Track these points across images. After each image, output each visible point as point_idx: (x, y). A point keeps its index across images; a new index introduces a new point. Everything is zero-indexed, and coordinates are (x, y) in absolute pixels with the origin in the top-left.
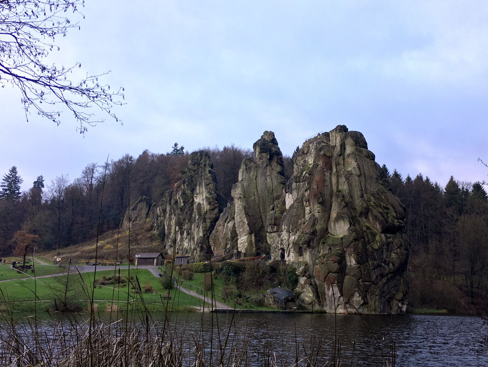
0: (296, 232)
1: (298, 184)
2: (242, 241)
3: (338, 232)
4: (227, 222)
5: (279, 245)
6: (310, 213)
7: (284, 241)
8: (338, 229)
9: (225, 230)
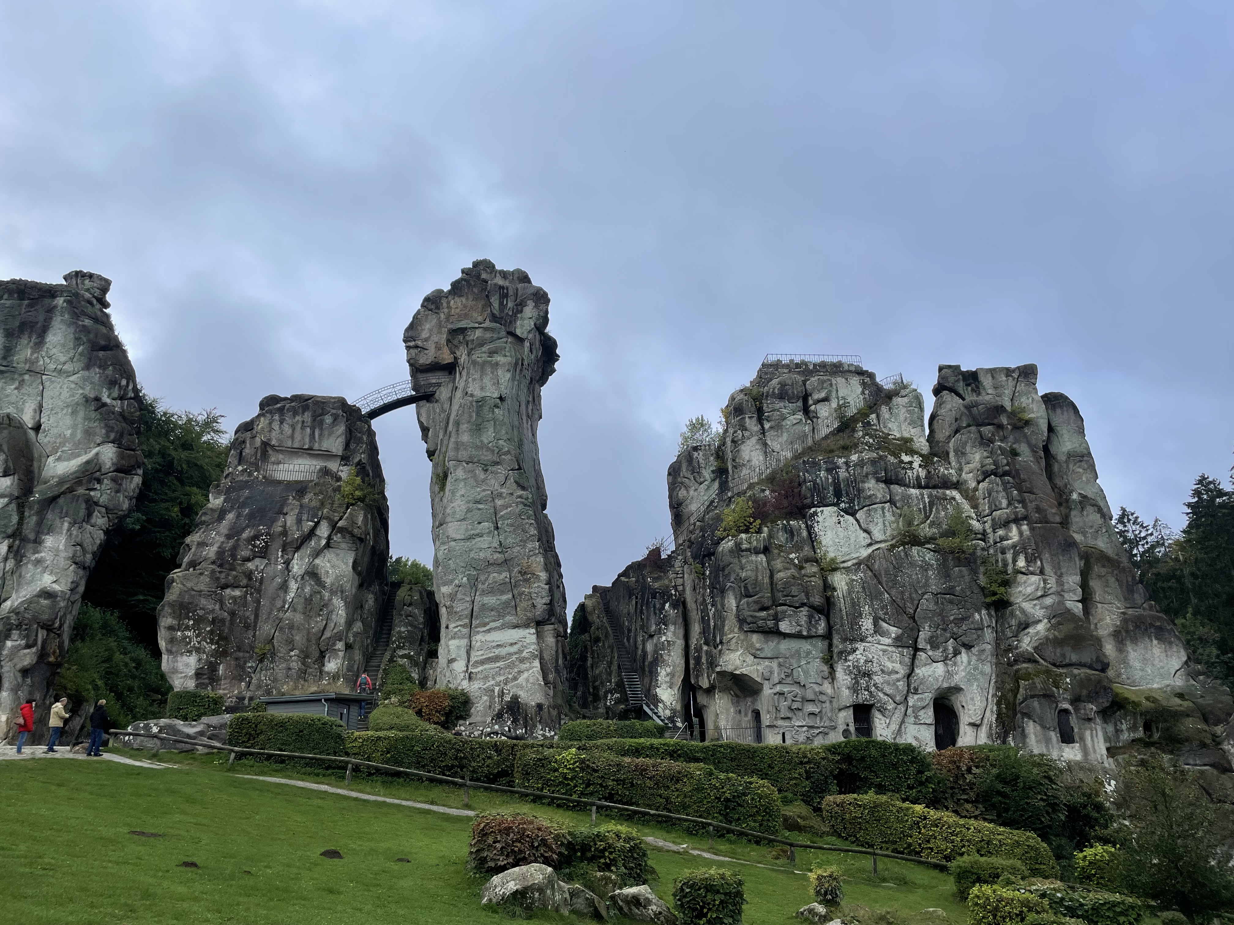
0: (956, 653)
1: (897, 489)
2: (503, 651)
3: (1138, 675)
4: (307, 551)
5: (846, 692)
6: (1042, 596)
7: (878, 679)
8: (1137, 664)
9: (293, 586)
